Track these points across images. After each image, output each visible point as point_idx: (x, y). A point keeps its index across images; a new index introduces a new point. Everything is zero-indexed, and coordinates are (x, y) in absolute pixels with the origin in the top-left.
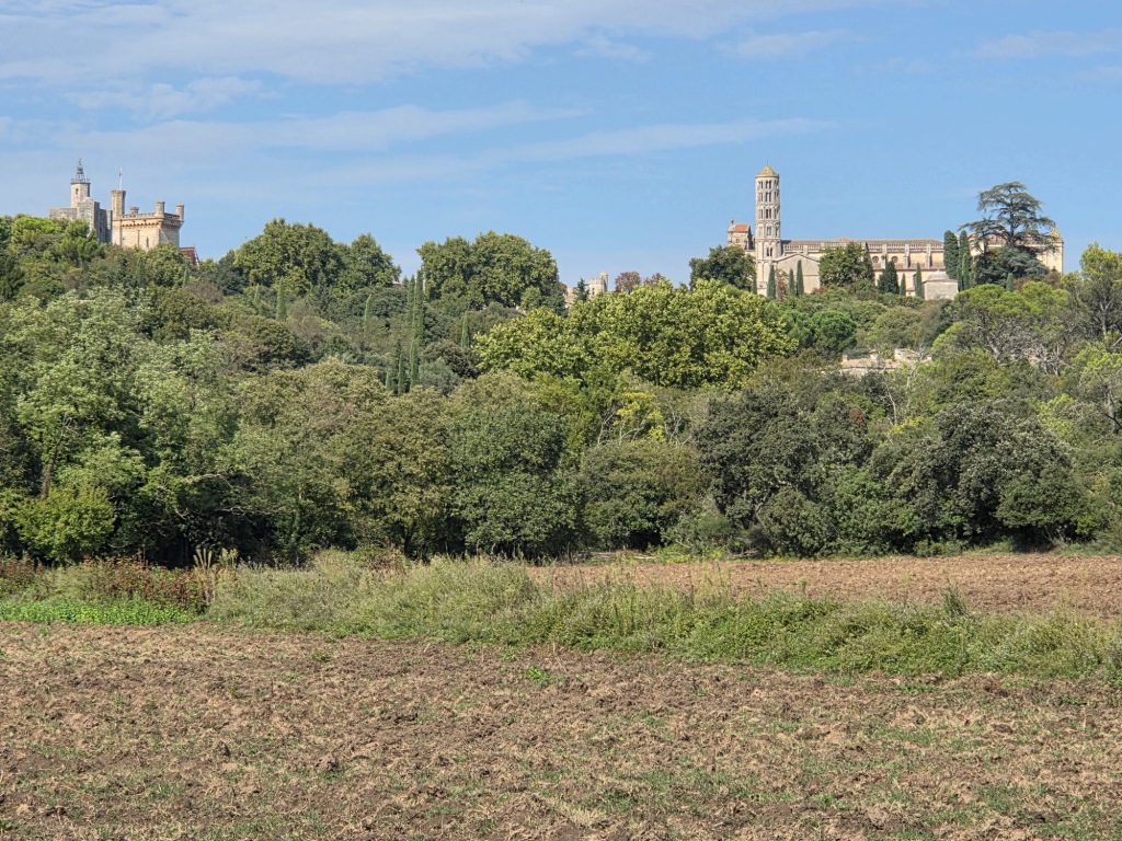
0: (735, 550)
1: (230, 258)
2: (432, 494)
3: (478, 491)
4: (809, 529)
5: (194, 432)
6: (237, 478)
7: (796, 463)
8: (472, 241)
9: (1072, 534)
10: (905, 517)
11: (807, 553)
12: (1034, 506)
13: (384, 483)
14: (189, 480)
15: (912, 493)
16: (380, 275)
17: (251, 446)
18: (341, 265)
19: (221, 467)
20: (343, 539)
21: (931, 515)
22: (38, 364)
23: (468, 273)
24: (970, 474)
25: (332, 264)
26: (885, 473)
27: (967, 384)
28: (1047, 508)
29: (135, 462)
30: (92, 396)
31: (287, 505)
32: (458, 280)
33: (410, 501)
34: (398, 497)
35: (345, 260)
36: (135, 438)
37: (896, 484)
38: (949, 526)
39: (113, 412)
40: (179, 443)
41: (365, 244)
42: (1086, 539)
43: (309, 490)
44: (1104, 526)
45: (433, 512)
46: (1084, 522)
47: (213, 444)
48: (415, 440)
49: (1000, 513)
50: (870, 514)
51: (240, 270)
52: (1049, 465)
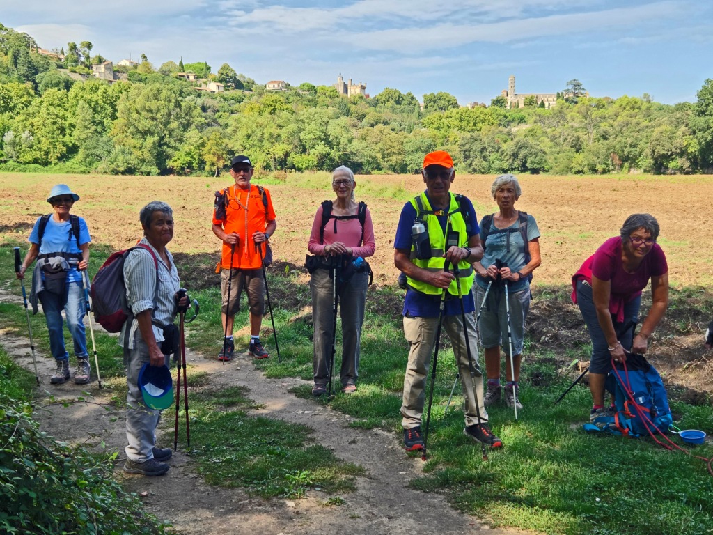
0: (469, 172)
1: (375, 97)
2: (400, 157)
3: (410, 157)
4: (483, 168)
5: (342, 141)
6: (352, 153)
7: (481, 152)
8: (436, 94)
9: (544, 170)
10: (505, 165)
11: (483, 173)
12: (535, 163)
13: (388, 154)
14: (340, 153)
15: (507, 160)
16: (413, 102)
17: (356, 146)
18: (403, 99)
19: (348, 150)
20: (379, 168)
21: (511, 165)
22: (306, 125)
23: (435, 102)
24: (520, 156)
25: (401, 99)
26: (502, 154)
27: (532, 133)
28: (539, 164)
29: (328, 149)
30: (318, 133)
31: (364, 160)
32: (432, 103)
33: (394, 159)
34: (391, 158)
35: (404, 98)
36: (329, 143)
37: (504, 157)
38: (515, 168)
39: (323, 137)
40: (339, 144)
41: (410, 94)
42: (547, 171)
43: (370, 156)
44: (551, 168)
45: (399, 162)
46: (546, 167)
47: (346, 145)
48: (395, 144)
49: (528, 165)
50: (497, 165)
51: (377, 100)
52: (539, 154)
